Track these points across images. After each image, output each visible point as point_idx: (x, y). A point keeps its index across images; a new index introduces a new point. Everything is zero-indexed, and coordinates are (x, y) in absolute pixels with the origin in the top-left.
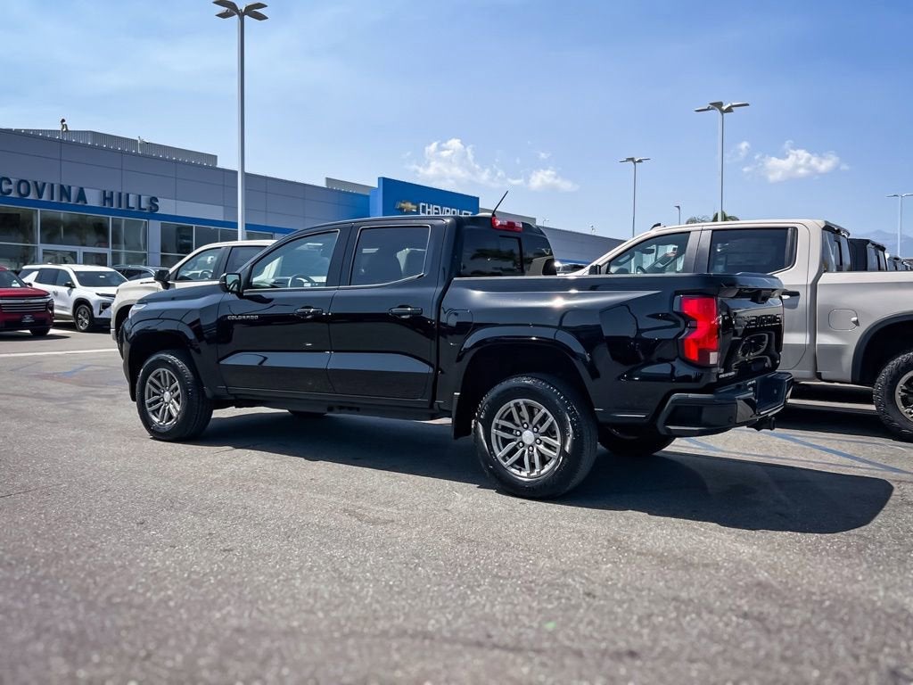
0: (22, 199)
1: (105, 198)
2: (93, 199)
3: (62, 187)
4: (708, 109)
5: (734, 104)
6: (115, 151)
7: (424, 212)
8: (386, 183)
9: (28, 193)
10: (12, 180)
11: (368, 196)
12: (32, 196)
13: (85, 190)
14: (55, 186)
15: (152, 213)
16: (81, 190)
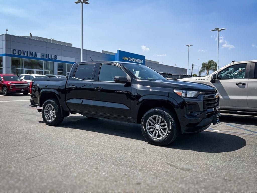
0: (19, 56)
1: (42, 56)
2: (39, 56)
3: (30, 52)
4: (214, 30)
5: (222, 29)
6: (45, 42)
7: (130, 60)
8: (120, 52)
9: (21, 54)
10: (17, 50)
11: (115, 56)
12: (22, 55)
13: (37, 53)
14: (28, 52)
15: (55, 60)
16: (36, 53)
